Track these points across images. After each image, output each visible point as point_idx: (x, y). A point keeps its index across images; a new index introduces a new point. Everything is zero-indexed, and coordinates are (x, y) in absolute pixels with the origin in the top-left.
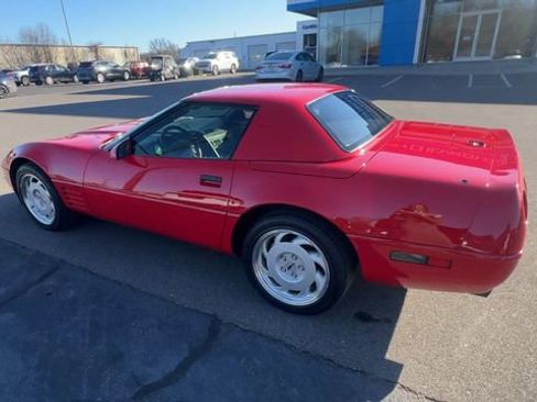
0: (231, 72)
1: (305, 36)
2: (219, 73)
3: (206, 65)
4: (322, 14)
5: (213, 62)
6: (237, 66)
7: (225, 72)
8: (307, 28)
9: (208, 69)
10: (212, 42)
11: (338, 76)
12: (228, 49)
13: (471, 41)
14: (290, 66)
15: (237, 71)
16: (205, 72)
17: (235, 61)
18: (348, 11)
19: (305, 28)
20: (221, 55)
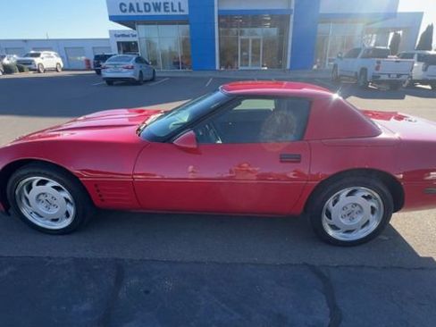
0: (57, 71)
1: (118, 43)
2: (45, 71)
3: (30, 63)
4: (140, 26)
5: (37, 60)
6: (62, 65)
7: (50, 70)
8: (119, 36)
9: (32, 67)
10: (25, 41)
11: (164, 77)
12: (50, 49)
13: (248, 56)
14: (132, 68)
15: (63, 70)
16: (31, 70)
17: (59, 60)
18: (160, 26)
19: (116, 36)
20: (44, 54)
